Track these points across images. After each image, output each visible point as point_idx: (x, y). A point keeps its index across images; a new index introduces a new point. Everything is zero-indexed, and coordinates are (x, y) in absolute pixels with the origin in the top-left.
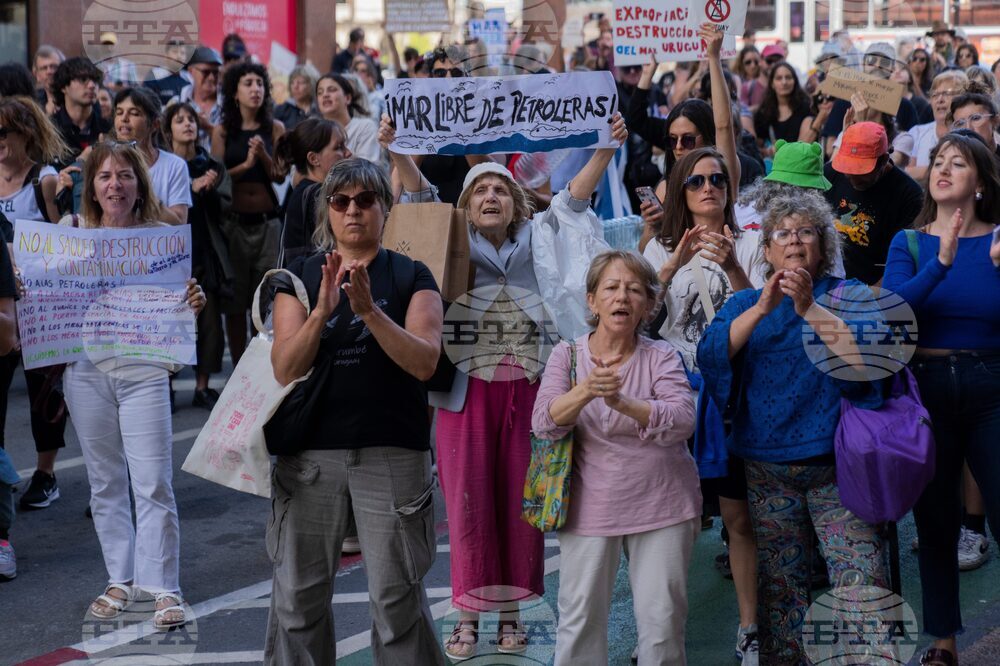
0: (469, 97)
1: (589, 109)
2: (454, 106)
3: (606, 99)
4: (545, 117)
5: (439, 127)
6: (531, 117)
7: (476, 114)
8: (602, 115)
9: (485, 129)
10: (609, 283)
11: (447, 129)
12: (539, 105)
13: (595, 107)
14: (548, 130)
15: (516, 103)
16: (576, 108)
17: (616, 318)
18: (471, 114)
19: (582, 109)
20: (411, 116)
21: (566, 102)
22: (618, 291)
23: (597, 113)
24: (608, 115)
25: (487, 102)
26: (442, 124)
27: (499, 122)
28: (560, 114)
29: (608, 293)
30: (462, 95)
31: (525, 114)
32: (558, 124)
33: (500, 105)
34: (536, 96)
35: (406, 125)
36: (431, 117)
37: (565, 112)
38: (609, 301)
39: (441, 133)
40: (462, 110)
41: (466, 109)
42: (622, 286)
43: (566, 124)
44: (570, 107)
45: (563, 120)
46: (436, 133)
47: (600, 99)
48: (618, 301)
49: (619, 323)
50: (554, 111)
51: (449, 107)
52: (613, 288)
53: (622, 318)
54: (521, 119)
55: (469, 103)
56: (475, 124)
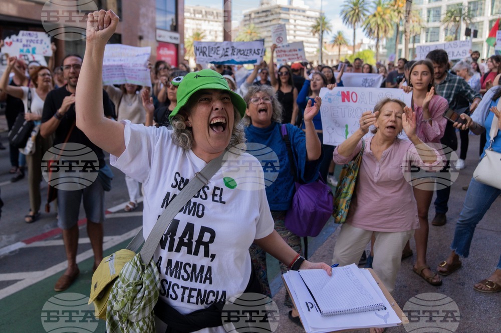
0: (218, 47)
1: (255, 52)
2: (214, 50)
3: (259, 50)
4: (241, 54)
5: (209, 56)
6: (237, 54)
7: (221, 52)
8: (259, 54)
9: (223, 57)
10: (387, 113)
11: (211, 56)
12: (240, 51)
13: (256, 52)
14: (241, 58)
15: (233, 50)
16: (251, 52)
17: (388, 130)
18: (219, 52)
19: (253, 52)
20: (201, 52)
21: (248, 50)
22: (391, 117)
23: (257, 54)
24: (260, 55)
25: (224, 49)
26: (211, 55)
27: (227, 55)
28: (246, 53)
29: (386, 117)
30: (216, 46)
31: (235, 53)
32: (245, 57)
33: (228, 50)
34: (239, 48)
35: (200, 55)
36: (207, 53)
37: (247, 53)
38: (386, 121)
39: (210, 58)
40: (216, 51)
41: (218, 51)
42: (393, 114)
43: (247, 57)
44: (249, 52)
45: (246, 55)
46: (208, 58)
47: (258, 50)
48: (391, 121)
49: (390, 132)
50: (244, 53)
51: (213, 50)
52: (388, 115)
53: (391, 130)
54: (234, 55)
55: (218, 49)
56: (220, 55)
